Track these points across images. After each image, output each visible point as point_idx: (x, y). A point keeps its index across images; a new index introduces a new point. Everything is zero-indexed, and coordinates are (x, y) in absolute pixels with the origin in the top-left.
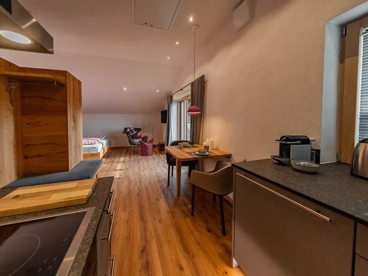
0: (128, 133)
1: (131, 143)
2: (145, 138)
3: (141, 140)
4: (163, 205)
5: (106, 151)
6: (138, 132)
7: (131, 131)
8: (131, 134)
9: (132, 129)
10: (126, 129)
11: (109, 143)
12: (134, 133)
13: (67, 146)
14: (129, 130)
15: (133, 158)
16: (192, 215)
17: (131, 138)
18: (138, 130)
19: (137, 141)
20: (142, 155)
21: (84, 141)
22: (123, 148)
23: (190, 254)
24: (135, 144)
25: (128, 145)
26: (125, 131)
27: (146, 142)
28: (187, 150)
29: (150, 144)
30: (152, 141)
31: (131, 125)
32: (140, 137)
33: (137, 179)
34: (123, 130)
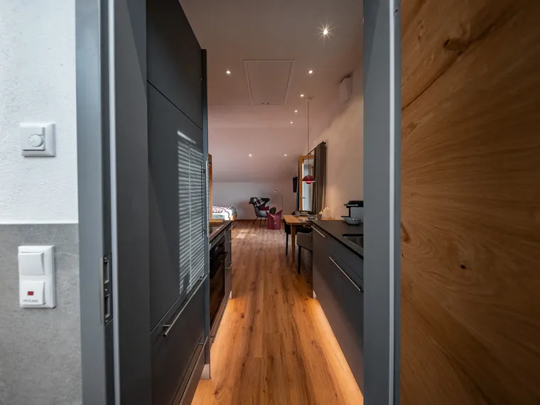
0: (254, 204)
1: (259, 215)
2: (273, 210)
3: (268, 211)
4: (276, 265)
6: (265, 203)
7: (258, 201)
8: (258, 205)
9: (259, 199)
10: (253, 198)
11: (235, 214)
12: (262, 203)
14: (255, 200)
15: (258, 231)
16: (299, 272)
17: (257, 209)
18: (266, 200)
19: (263, 212)
20: (268, 228)
21: (214, 209)
22: (249, 221)
24: (261, 217)
25: (255, 217)
26: (252, 201)
27: (273, 214)
28: (301, 218)
29: (278, 217)
30: (280, 213)
31: (257, 195)
32: (267, 208)
33: (259, 247)
34: (249, 200)
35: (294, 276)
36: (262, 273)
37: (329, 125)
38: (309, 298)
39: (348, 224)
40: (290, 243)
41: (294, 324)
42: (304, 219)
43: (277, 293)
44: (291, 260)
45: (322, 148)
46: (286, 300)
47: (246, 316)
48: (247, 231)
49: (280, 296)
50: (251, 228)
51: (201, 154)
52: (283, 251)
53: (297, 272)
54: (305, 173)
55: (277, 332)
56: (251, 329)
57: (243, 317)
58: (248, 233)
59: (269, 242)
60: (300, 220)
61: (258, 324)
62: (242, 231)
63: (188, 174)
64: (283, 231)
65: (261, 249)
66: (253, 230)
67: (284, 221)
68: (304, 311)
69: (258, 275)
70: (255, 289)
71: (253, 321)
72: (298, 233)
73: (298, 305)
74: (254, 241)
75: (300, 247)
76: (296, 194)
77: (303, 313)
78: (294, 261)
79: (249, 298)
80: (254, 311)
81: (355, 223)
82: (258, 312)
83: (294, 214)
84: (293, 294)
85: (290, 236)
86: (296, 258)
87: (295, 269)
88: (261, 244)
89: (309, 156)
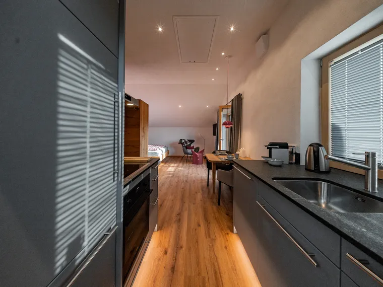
0: (182, 144)
1: (186, 153)
2: (197, 149)
3: (193, 150)
4: (199, 196)
5: (164, 157)
6: (191, 144)
7: (186, 142)
8: (185, 145)
9: (187, 140)
10: (181, 140)
11: (168, 152)
12: (188, 144)
13: (139, 148)
14: (183, 141)
15: (185, 165)
16: (219, 204)
17: (185, 148)
18: (192, 141)
19: (189, 151)
20: (193, 163)
21: (150, 147)
22: (179, 157)
23: (207, 221)
24: (188, 154)
25: (183, 154)
26: (181, 142)
27: (197, 152)
28: (221, 157)
29: (201, 154)
30: (202, 151)
31: (185, 137)
32: (193, 148)
33: (185, 179)
34: (179, 141)
35: (215, 207)
36: (186, 205)
37: (245, 79)
38: (229, 232)
39: (271, 165)
40: (211, 176)
41: (216, 265)
42: (224, 158)
43: (199, 225)
44: (212, 191)
45: (239, 99)
46: (208, 235)
47: (169, 251)
48: (176, 165)
49: (202, 230)
50: (180, 163)
51: (116, 85)
52: (205, 184)
53: (217, 203)
54: (223, 120)
55: (199, 274)
56: (173, 269)
57: (166, 253)
58: (177, 167)
59: (193, 175)
60: (220, 158)
61: (181, 262)
62: (172, 165)
63: (86, 101)
64: (205, 165)
65: (186, 181)
66: (181, 165)
67: (205, 157)
68: (226, 247)
69: (183, 205)
70: (179, 221)
71: (175, 259)
72: (219, 170)
73: (220, 241)
74: (181, 174)
75: (220, 183)
76: (215, 137)
77: (225, 249)
78: (214, 192)
79: (174, 231)
80: (178, 247)
81: (278, 164)
82: (181, 247)
83: (214, 153)
84: (214, 227)
85: (211, 172)
86: (216, 190)
87: (215, 201)
88: (187, 176)
89: (227, 106)
